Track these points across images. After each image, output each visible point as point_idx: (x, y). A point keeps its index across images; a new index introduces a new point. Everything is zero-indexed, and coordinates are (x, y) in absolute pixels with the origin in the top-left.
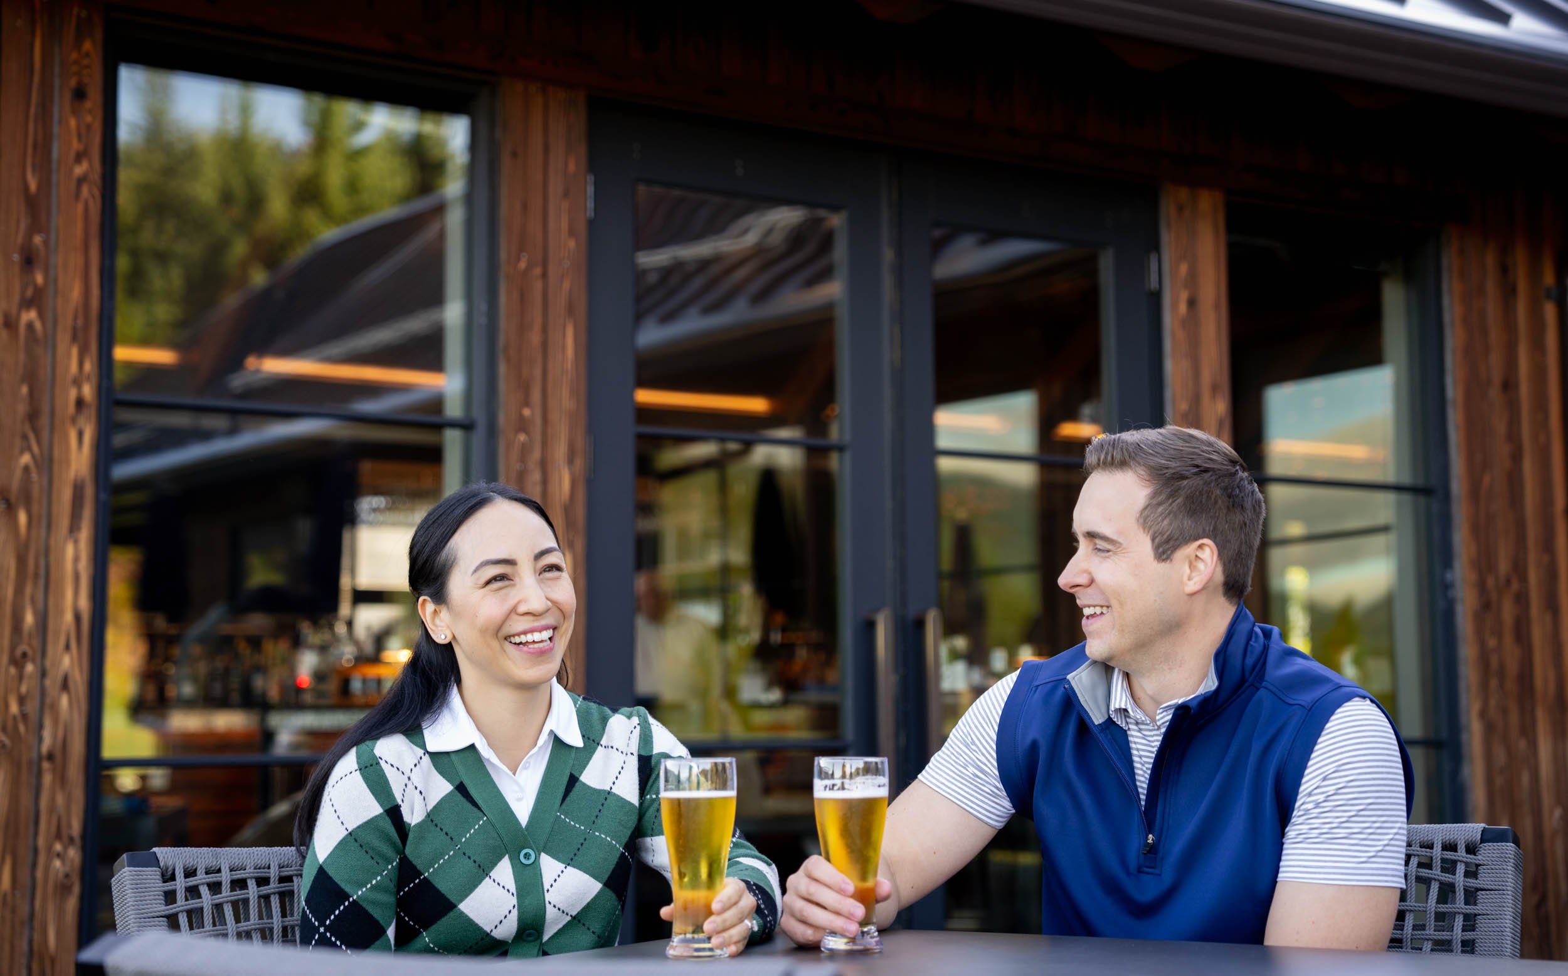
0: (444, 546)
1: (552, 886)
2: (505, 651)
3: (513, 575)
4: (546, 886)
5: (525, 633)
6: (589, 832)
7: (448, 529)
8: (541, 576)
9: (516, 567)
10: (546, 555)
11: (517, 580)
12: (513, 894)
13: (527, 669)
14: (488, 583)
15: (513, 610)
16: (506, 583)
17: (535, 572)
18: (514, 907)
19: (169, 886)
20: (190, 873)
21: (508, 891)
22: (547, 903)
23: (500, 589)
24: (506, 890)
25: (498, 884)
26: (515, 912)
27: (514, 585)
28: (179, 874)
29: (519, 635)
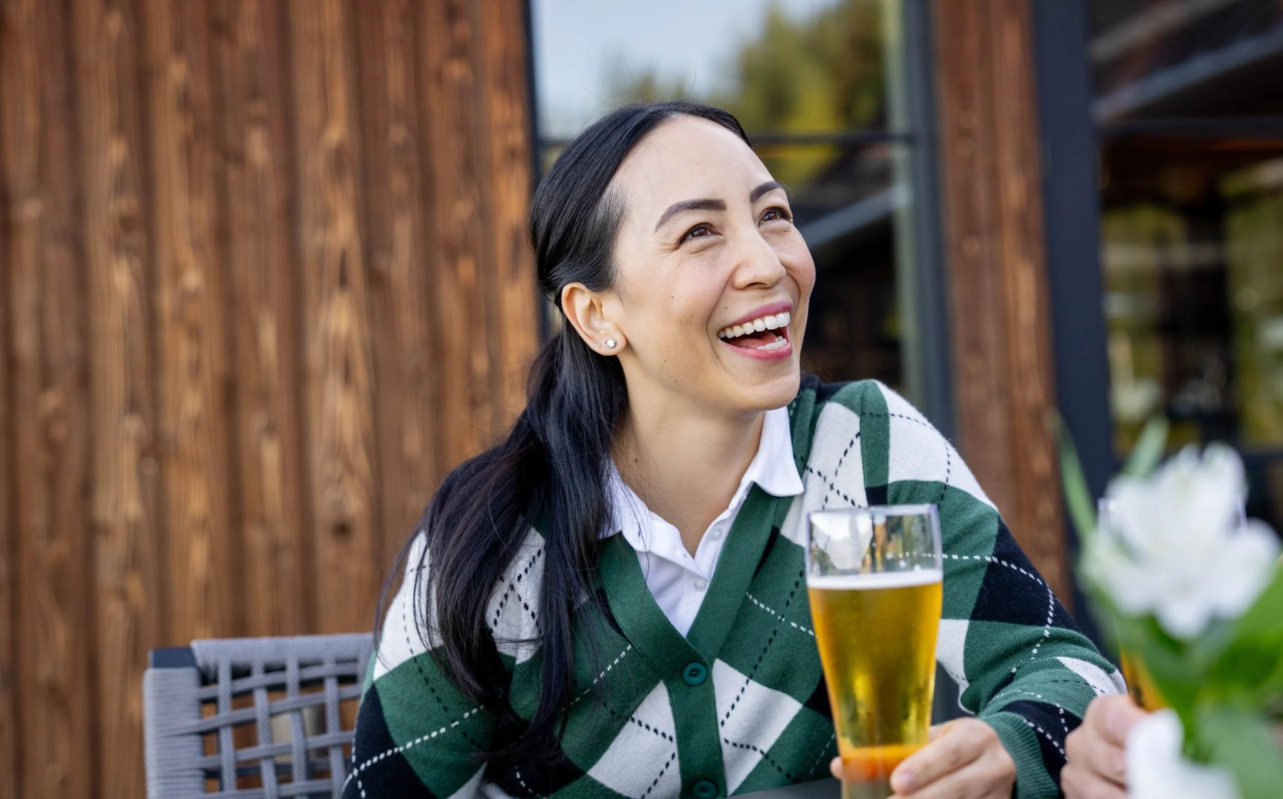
0: (601, 194)
1: (728, 715)
2: (718, 357)
3: (722, 227)
4: (721, 716)
5: (750, 319)
6: (780, 621)
7: (604, 167)
8: (762, 227)
9: (725, 213)
10: (767, 193)
11: (728, 233)
12: (671, 739)
13: (755, 384)
14: (682, 240)
15: (730, 283)
16: (711, 239)
17: (755, 221)
18: (673, 756)
19: (208, 692)
20: (240, 672)
21: (664, 735)
22: (722, 741)
23: (704, 249)
24: (660, 735)
25: (647, 727)
26: (675, 765)
27: (724, 243)
28: (224, 676)
29: (740, 323)
